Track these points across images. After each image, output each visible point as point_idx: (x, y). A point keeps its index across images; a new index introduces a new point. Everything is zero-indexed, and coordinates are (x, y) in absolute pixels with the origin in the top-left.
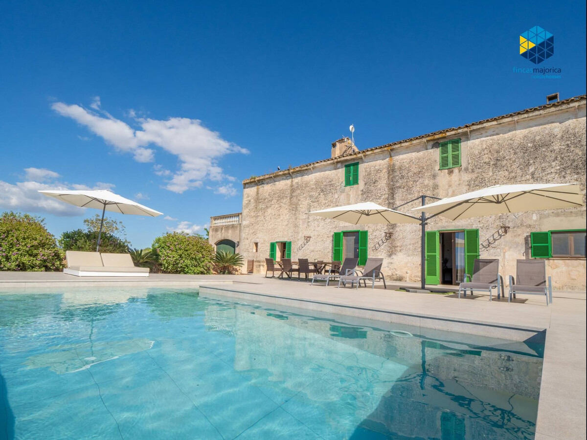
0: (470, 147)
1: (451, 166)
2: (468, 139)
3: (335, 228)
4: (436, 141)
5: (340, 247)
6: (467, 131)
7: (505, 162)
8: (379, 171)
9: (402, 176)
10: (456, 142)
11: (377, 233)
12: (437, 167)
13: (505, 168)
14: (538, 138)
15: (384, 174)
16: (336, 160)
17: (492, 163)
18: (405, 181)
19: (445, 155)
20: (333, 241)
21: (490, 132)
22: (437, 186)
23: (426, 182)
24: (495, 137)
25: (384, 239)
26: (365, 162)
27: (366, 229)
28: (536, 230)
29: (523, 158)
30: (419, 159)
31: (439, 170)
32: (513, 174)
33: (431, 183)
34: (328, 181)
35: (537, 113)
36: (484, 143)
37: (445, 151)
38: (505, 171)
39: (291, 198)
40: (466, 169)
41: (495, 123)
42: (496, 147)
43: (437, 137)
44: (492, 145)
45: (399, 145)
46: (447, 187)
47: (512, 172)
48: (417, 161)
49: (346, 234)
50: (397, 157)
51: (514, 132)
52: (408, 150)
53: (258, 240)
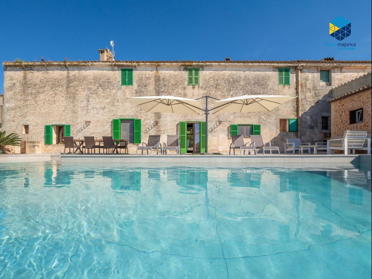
0: (204, 74)
1: (194, 84)
2: (203, 70)
3: (114, 115)
4: (186, 67)
5: (118, 130)
6: (203, 65)
7: (220, 87)
8: (149, 79)
9: (164, 84)
10: (197, 70)
11: (148, 121)
12: (186, 83)
13: (220, 90)
14: (235, 77)
15: (152, 81)
16: (113, 63)
17: (214, 86)
18: (167, 88)
19: (191, 76)
20: (111, 125)
21: (214, 68)
22: (186, 94)
23: (180, 91)
24: (216, 72)
25: (152, 125)
26: (138, 70)
27: (139, 118)
28: (232, 124)
29: (228, 86)
30: (176, 76)
31: (187, 85)
32: (224, 94)
33: (183, 92)
34: (106, 78)
35: (235, 64)
36: (211, 74)
37: (190, 74)
38: (221, 92)
39: (67, 88)
40: (202, 87)
41: (217, 64)
42: (216, 77)
43: (187, 64)
44: (215, 76)
45: (163, 64)
46: (192, 96)
47: (223, 93)
48: (174, 77)
49: (123, 121)
50: (161, 71)
51: (225, 71)
52: (169, 68)
53: (28, 123)
